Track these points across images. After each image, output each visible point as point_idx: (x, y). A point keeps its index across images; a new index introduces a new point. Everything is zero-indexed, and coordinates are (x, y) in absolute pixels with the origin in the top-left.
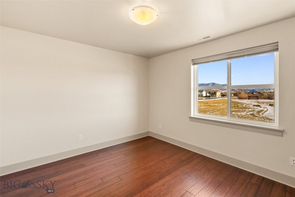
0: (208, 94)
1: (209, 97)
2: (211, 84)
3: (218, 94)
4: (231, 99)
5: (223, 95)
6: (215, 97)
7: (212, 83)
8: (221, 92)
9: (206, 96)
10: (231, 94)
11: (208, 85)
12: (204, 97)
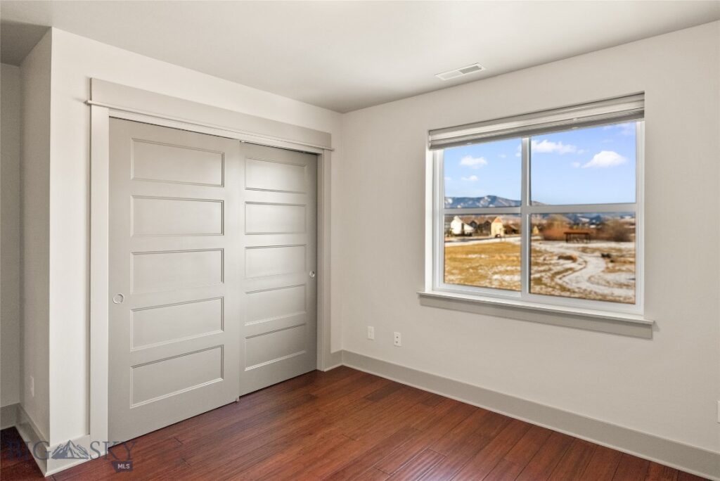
0: (468, 229)
1: (470, 235)
2: (486, 198)
3: (497, 227)
4: (530, 241)
5: (510, 230)
6: (487, 235)
7: (489, 197)
8: (505, 222)
9: (463, 234)
10: (532, 226)
11: (479, 202)
12: (456, 235)
